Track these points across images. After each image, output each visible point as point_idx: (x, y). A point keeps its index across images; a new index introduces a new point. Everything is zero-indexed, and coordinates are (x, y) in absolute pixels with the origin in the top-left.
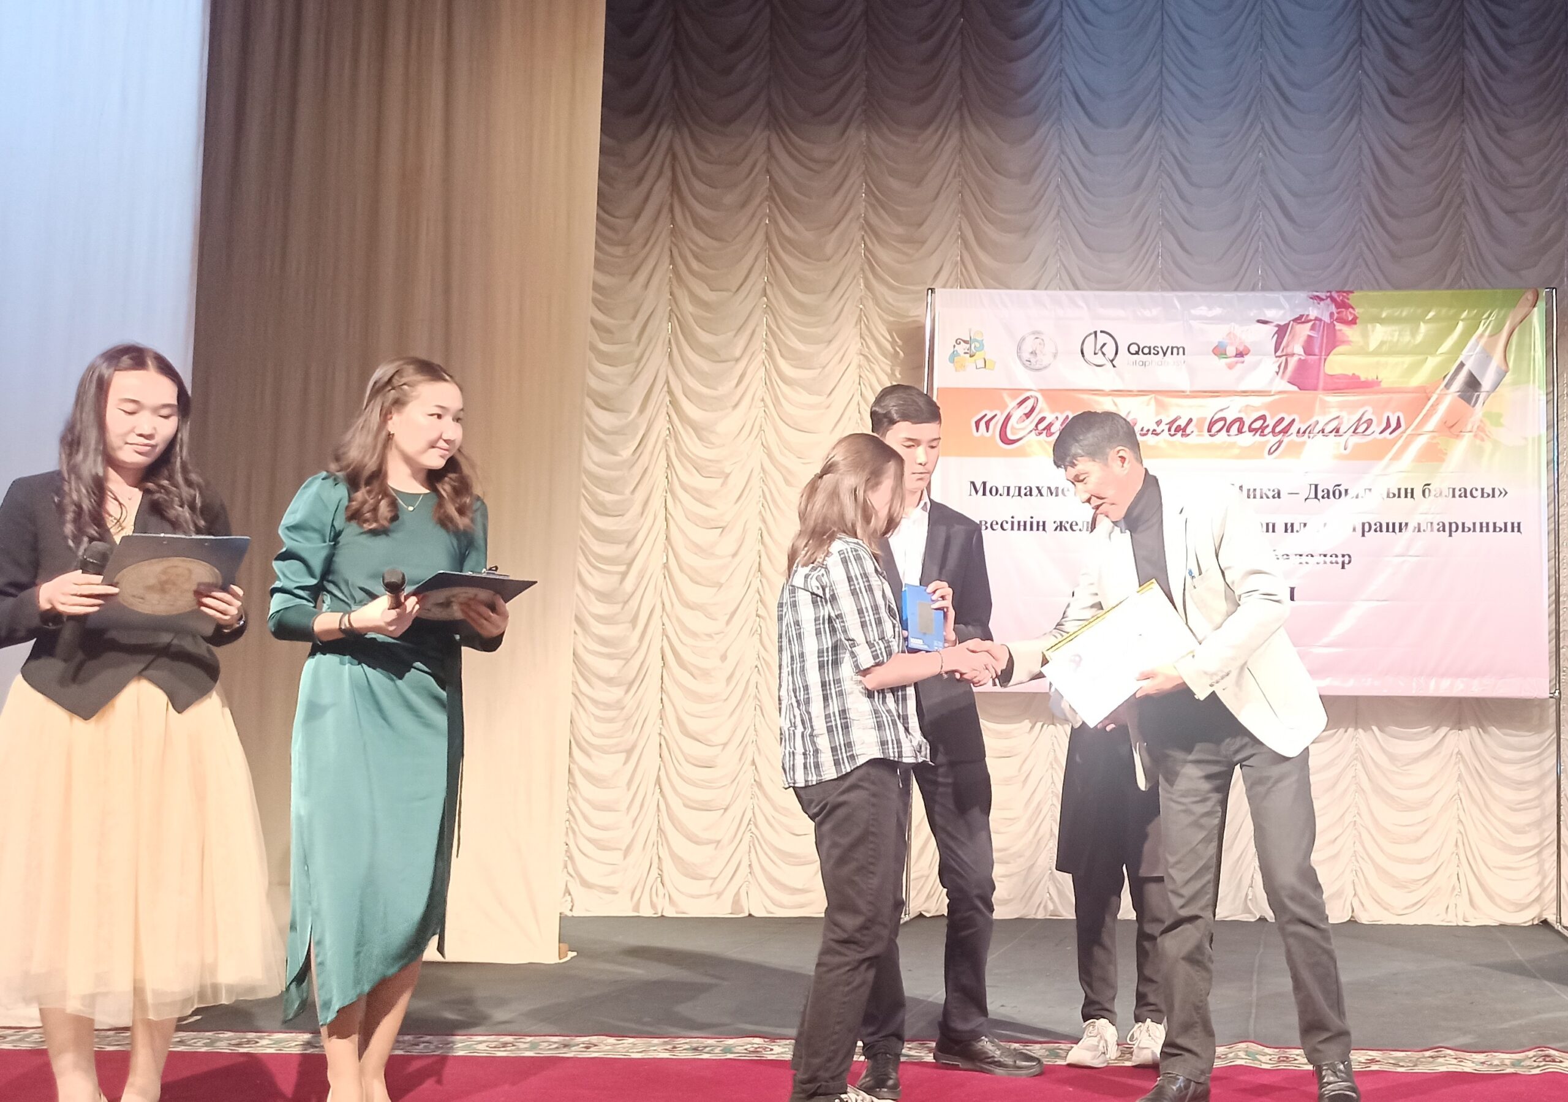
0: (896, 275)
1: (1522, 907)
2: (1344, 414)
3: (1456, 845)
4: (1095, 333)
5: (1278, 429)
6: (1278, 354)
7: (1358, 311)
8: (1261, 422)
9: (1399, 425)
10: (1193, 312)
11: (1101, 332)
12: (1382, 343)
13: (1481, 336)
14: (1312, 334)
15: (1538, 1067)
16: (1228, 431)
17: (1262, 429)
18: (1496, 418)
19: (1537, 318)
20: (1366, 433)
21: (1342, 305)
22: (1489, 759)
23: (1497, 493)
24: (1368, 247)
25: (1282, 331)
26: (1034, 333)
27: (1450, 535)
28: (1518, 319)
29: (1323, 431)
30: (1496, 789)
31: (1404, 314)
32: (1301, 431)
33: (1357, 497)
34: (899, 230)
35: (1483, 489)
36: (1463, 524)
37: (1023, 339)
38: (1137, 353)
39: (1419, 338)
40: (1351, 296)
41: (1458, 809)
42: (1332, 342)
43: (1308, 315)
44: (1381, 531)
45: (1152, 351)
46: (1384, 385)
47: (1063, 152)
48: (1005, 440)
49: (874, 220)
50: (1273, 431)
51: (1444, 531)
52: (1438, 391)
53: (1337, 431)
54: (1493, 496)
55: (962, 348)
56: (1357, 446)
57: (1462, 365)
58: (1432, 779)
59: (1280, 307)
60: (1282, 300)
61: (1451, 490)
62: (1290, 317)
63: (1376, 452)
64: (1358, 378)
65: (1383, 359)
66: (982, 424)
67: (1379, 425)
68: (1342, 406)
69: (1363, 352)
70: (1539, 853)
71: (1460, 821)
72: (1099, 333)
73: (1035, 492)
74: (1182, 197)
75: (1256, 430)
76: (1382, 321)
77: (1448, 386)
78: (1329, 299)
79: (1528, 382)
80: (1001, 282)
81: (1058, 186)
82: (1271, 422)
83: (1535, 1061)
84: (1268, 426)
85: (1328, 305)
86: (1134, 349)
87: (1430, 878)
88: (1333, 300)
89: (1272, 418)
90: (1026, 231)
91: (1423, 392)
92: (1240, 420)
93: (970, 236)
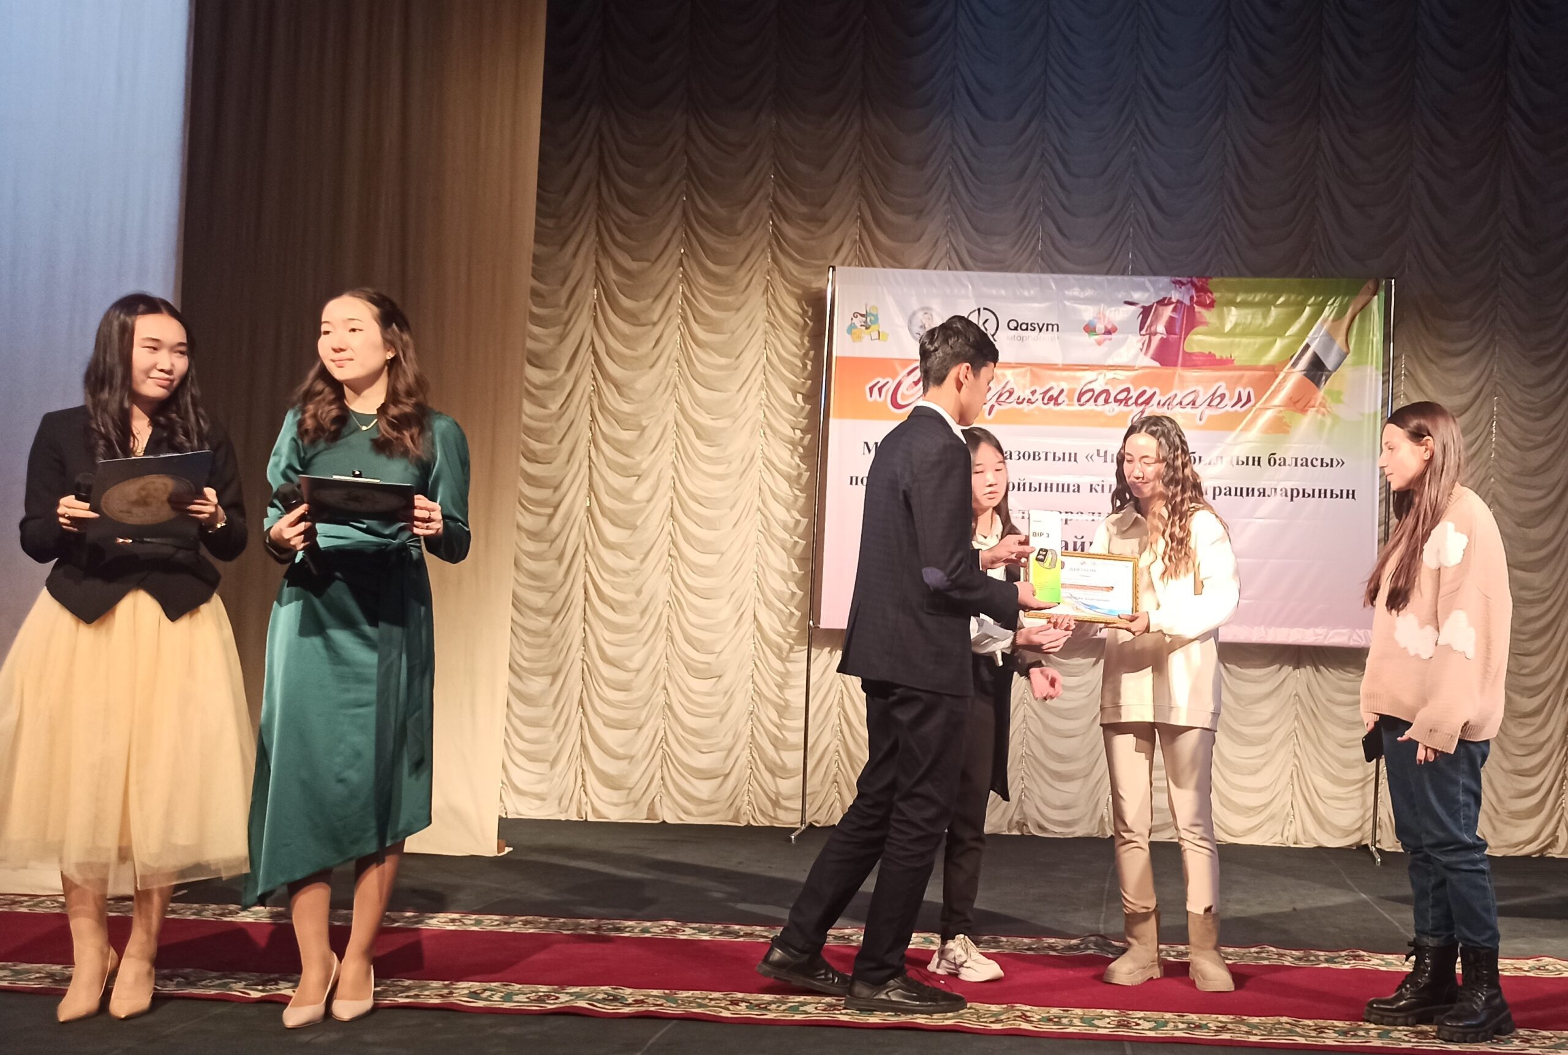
0: (800, 250)
1: (1348, 834)
2: (1200, 389)
3: (1292, 776)
4: (979, 310)
5: (1140, 401)
6: (1143, 332)
7: (1216, 295)
8: (1125, 394)
9: (1249, 400)
10: (1067, 292)
11: (985, 309)
12: (1236, 325)
13: (1325, 320)
14: (1174, 315)
16: (1096, 401)
17: (1127, 400)
18: (1336, 396)
19: (1376, 305)
20: (1219, 406)
21: (1202, 290)
22: (1323, 700)
23: (1335, 463)
24: (1229, 234)
25: (1146, 311)
26: (923, 309)
27: (1292, 500)
28: (1359, 306)
29: (1181, 403)
30: (1330, 728)
31: (1257, 299)
32: (1162, 403)
33: (1210, 464)
34: (804, 210)
35: (1322, 459)
36: (1304, 490)
37: (914, 314)
38: (1016, 329)
39: (1270, 321)
40: (1210, 281)
41: (1294, 745)
42: (1192, 323)
43: (1170, 298)
44: (1230, 494)
45: (1030, 327)
46: (1237, 363)
47: (955, 142)
48: (896, 404)
49: (781, 199)
50: (1136, 403)
51: (1286, 496)
52: (1286, 370)
53: (1194, 404)
54: (1332, 466)
55: (858, 321)
56: (1210, 417)
57: (1307, 346)
58: (1272, 718)
59: (1144, 289)
60: (1148, 284)
61: (1294, 460)
62: (1154, 299)
63: (1230, 423)
64: (1215, 356)
65: (1237, 340)
66: (876, 390)
67: (1231, 399)
68: (1199, 381)
69: (1218, 332)
70: (1363, 787)
71: (1296, 755)
72: (982, 310)
74: (1062, 186)
75: (1120, 401)
76: (1238, 305)
77: (1294, 365)
78: (1189, 285)
79: (1366, 363)
80: (896, 260)
81: (949, 173)
82: (1134, 394)
84: (1131, 397)
85: (1189, 289)
86: (1013, 325)
87: (1266, 806)
88: (1194, 285)
89: (1135, 390)
90: (919, 213)
91: (1273, 371)
92: (1107, 391)
93: (869, 217)
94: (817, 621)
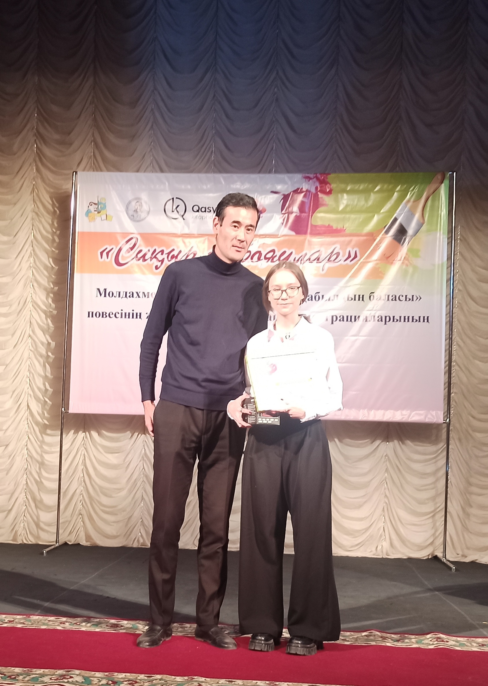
0: (55, 164)
1: (422, 548)
2: (323, 249)
3: (383, 510)
4: (173, 199)
6: (283, 212)
7: (333, 186)
8: (272, 254)
9: (355, 257)
10: (232, 186)
11: (177, 198)
12: (347, 206)
13: (409, 201)
14: (305, 200)
15: (433, 644)
16: (252, 259)
17: (273, 258)
18: (416, 252)
19: (443, 191)
20: (336, 261)
21: (323, 182)
22: (405, 460)
23: (415, 298)
24: (340, 147)
25: (286, 198)
26: (136, 199)
27: (385, 324)
28: (432, 191)
29: (309, 259)
30: (409, 477)
31: (361, 188)
32: (296, 259)
33: (329, 300)
34: (56, 137)
35: (406, 296)
36: (394, 317)
37: (130, 203)
38: (198, 211)
39: (370, 203)
40: (329, 176)
41: (385, 489)
42: (316, 205)
43: (302, 189)
44: (343, 320)
45: (207, 210)
46: (347, 232)
47: (155, 88)
48: (118, 264)
49: (42, 130)
51: (382, 321)
52: (380, 236)
53: (318, 260)
54: (413, 300)
55: (92, 208)
56: (329, 269)
57: (396, 220)
58: (370, 471)
59: (285, 183)
60: (286, 178)
61: (387, 297)
62: (291, 189)
63: (342, 272)
64: (332, 227)
65: (348, 216)
66: (105, 254)
67: (343, 256)
68: (322, 244)
69: (335, 211)
70: (433, 516)
71: (386, 496)
72: (175, 199)
73: (135, 295)
74: (227, 116)
75: (269, 259)
76: (348, 192)
77: (387, 232)
78: (315, 179)
79: (437, 230)
80: (117, 168)
81: (152, 110)
82: (278, 254)
83: (431, 641)
84: (276, 256)
85: (315, 182)
86: (196, 208)
87: (367, 529)
88: (318, 179)
89: (279, 251)
90: (133, 137)
91: (372, 236)
92: (260, 252)
93: (99, 140)
94: (67, 407)
